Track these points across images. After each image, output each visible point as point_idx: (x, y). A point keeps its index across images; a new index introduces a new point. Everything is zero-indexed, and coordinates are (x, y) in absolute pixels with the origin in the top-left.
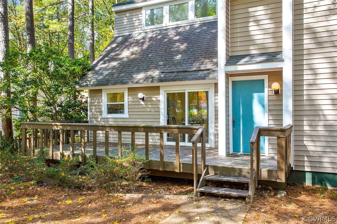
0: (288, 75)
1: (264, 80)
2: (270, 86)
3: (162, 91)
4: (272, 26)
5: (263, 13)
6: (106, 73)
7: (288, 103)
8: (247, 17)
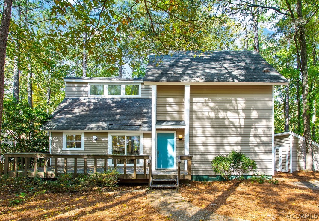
0: (187, 132)
1: (174, 133)
2: (177, 136)
3: (109, 135)
4: (178, 108)
5: (173, 101)
6: (64, 121)
7: (187, 145)
8: (165, 102)
